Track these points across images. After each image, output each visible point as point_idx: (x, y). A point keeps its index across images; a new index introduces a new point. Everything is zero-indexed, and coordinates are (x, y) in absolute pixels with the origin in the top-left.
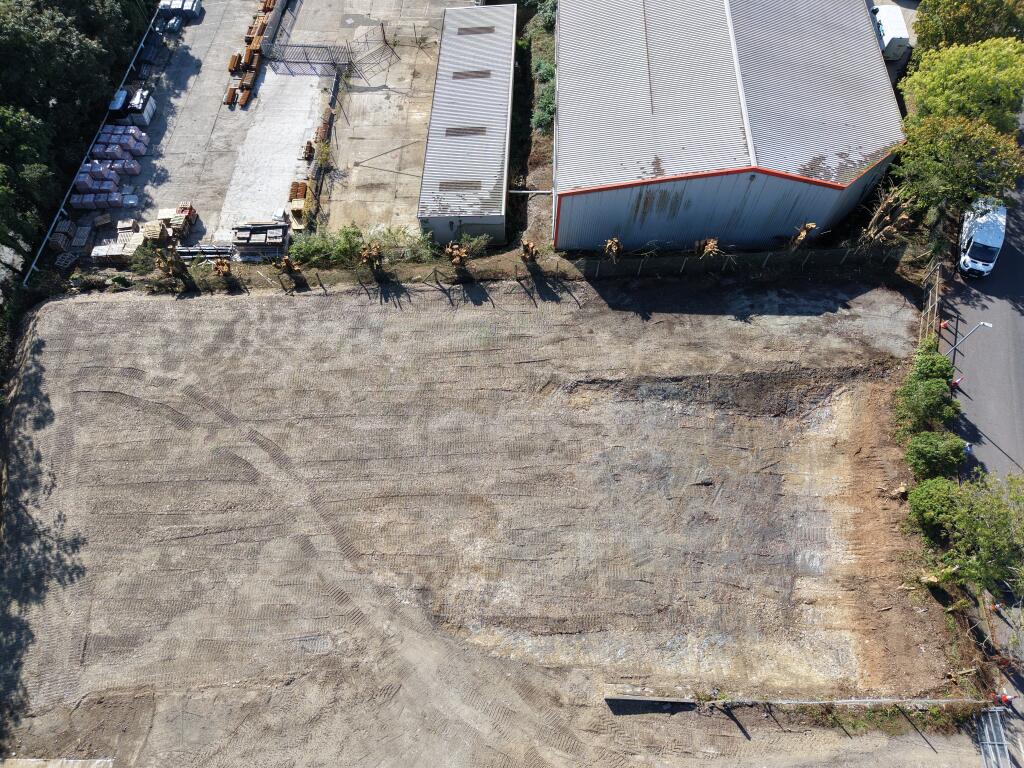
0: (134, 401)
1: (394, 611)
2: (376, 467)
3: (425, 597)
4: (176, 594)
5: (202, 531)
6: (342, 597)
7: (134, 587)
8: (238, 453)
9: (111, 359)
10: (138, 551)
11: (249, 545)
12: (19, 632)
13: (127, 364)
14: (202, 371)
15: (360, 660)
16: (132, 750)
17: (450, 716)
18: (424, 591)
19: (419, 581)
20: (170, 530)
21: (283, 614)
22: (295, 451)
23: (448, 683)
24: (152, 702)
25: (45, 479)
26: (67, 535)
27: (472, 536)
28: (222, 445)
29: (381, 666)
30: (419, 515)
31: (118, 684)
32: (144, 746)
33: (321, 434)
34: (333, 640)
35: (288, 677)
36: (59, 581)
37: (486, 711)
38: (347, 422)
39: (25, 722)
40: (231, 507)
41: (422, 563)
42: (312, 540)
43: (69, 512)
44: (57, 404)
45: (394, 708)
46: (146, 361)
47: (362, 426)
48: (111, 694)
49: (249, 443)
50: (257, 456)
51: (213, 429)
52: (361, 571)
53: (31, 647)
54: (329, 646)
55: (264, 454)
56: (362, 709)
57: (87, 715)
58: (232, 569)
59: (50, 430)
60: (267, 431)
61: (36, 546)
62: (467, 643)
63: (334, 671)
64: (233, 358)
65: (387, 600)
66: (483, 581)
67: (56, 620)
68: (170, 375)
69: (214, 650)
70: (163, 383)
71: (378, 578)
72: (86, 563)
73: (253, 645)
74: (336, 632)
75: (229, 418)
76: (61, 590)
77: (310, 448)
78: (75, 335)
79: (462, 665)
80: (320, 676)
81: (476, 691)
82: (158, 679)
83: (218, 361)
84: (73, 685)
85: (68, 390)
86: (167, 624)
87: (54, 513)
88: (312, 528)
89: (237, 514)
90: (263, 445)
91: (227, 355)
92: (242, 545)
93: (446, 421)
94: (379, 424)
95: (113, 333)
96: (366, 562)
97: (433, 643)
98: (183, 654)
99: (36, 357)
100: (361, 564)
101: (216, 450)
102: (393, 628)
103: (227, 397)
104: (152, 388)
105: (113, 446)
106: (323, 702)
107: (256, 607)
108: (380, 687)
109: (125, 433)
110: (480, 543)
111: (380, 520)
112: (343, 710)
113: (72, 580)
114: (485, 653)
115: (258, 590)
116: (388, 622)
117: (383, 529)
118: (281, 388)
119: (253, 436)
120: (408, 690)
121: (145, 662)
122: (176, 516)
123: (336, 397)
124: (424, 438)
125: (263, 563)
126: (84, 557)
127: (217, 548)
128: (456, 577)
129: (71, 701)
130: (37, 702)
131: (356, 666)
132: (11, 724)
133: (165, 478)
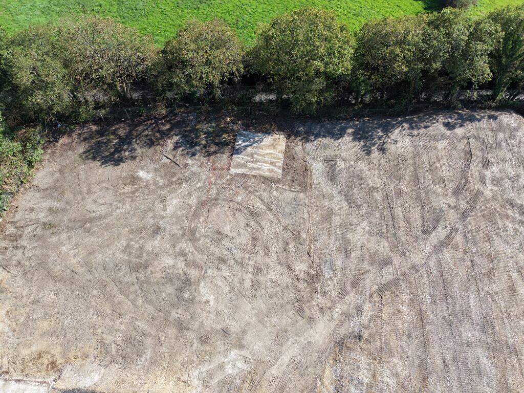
0: (468, 165)
1: (347, 316)
2: (442, 307)
3: (355, 337)
4: (356, 196)
5: (392, 206)
6: (355, 284)
7: (360, 177)
8: (441, 222)
9: (493, 151)
10: (379, 177)
11: (385, 231)
12: (339, 134)
13: (491, 160)
14: (494, 198)
15: (319, 294)
16: (284, 185)
17: (284, 348)
18: (359, 336)
19: (366, 334)
20: (392, 190)
21: (346, 250)
22: (447, 255)
23: (303, 348)
24: (304, 190)
25: (415, 132)
26: (386, 146)
27: (397, 376)
28: (446, 213)
29: (315, 306)
30: (409, 336)
31: (313, 176)
32: (285, 190)
33: (462, 271)
34: (331, 278)
35: (312, 253)
36: (363, 146)
37: (284, 373)
38: (473, 288)
39: (300, 143)
40: (407, 220)
41: (377, 337)
42: (389, 266)
43: (398, 145)
44: (459, 131)
45: (292, 313)
46: (495, 169)
47: (472, 298)
48: (309, 173)
49: (449, 228)
50: (441, 233)
51: (456, 208)
52: (371, 296)
53: (332, 139)
54: (327, 276)
55: (442, 237)
56: (292, 294)
57: (301, 165)
58: (370, 223)
59: (443, 130)
60: (459, 238)
61: (380, 134)
62: (326, 364)
63: (314, 278)
64: (508, 217)
65: (353, 312)
66: (366, 381)
67: (344, 147)
68: (488, 182)
69: (327, 217)
70: (482, 179)
71: (367, 307)
72: (372, 155)
73: (329, 235)
74: (335, 280)
75: (464, 216)
76: (359, 147)
77: (451, 264)
78: (504, 132)
79: (313, 359)
80: (311, 271)
81: (297, 368)
82: (315, 192)
83: (504, 207)
84: (314, 158)
85: (469, 134)
86: (341, 194)
87: (398, 138)
88: (397, 266)
89: (403, 224)
90: (449, 236)
91: (510, 212)
92: (385, 227)
93: (486, 362)
94: (475, 311)
95: (511, 151)
96: (377, 299)
97: (327, 340)
98: (326, 203)
99: (486, 117)
100: (375, 296)
101: (442, 210)
102: (336, 315)
103: (479, 214)
104: (477, 174)
105: (438, 159)
106: (298, 272)
107: (349, 236)
108: (303, 305)
109: (447, 163)
110: (392, 381)
111: (404, 309)
112: (292, 284)
113: (364, 151)
114: (319, 376)
115: (359, 237)
116: (340, 312)
117: (398, 311)
118: (491, 246)
119: (454, 230)
120: (301, 322)
121: (323, 186)
122: (399, 193)
123: (491, 281)
124: (469, 344)
125: (374, 239)
126: (376, 154)
127: (382, 214)
128: (368, 361)
129: (308, 158)
130: (308, 146)
131: (316, 291)
132: (300, 138)
133: (421, 186)
